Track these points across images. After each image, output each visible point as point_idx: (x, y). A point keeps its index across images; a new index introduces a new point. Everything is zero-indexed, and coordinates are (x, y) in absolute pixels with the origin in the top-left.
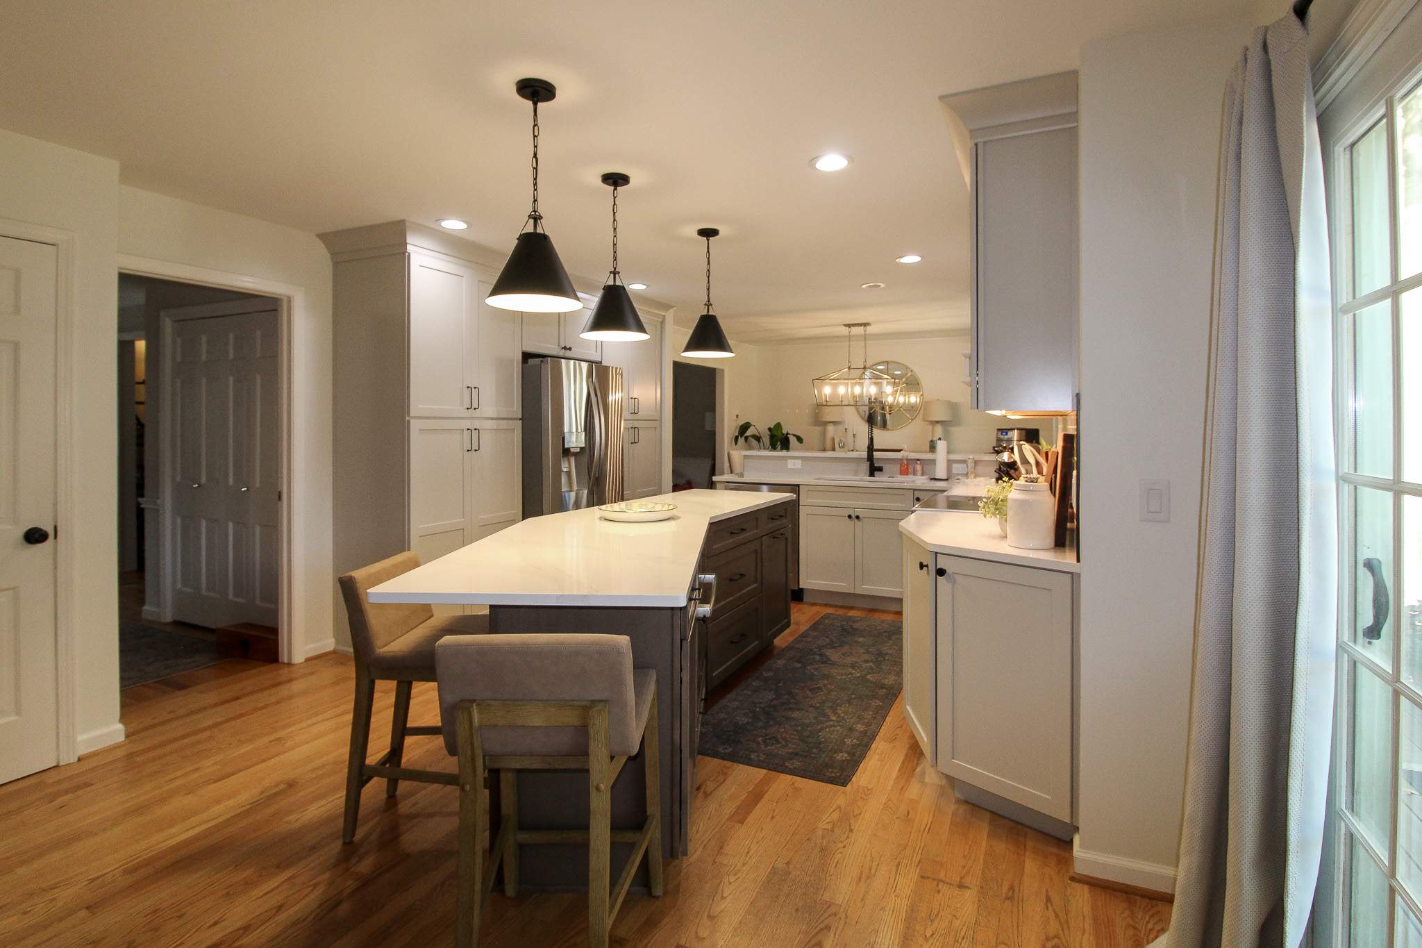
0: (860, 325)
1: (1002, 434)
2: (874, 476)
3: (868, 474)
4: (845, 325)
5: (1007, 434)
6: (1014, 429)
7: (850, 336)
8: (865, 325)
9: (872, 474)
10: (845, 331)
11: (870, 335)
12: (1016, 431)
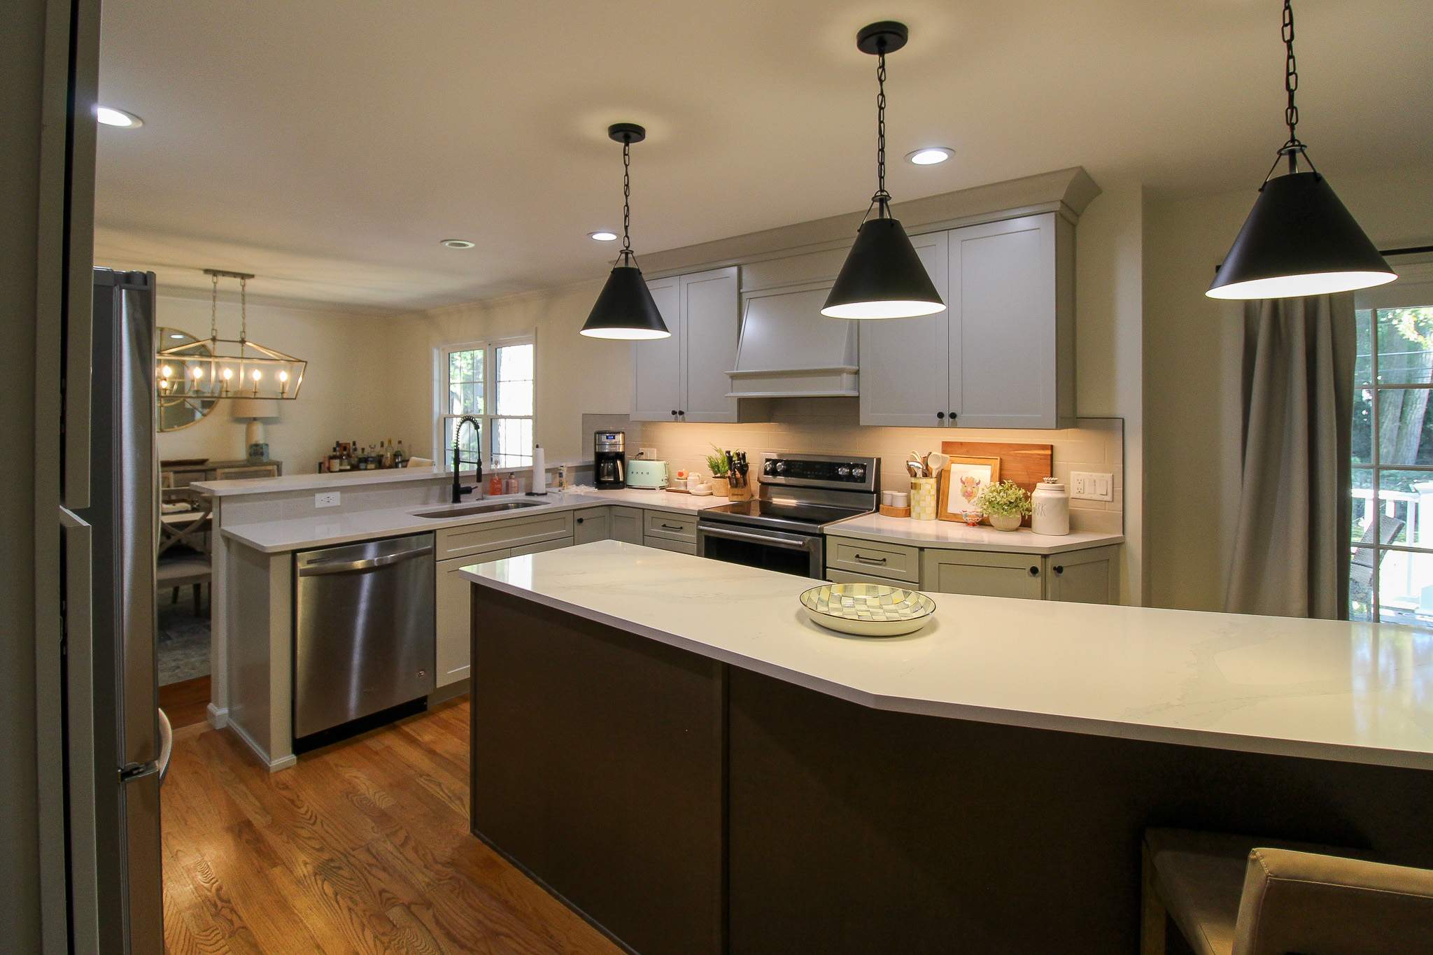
0: (235, 275)
1: (607, 438)
2: (459, 502)
3: (451, 500)
4: (207, 271)
5: (614, 438)
6: (619, 433)
7: (215, 291)
8: (243, 276)
9: (456, 499)
10: (208, 281)
11: (251, 295)
12: (621, 435)
